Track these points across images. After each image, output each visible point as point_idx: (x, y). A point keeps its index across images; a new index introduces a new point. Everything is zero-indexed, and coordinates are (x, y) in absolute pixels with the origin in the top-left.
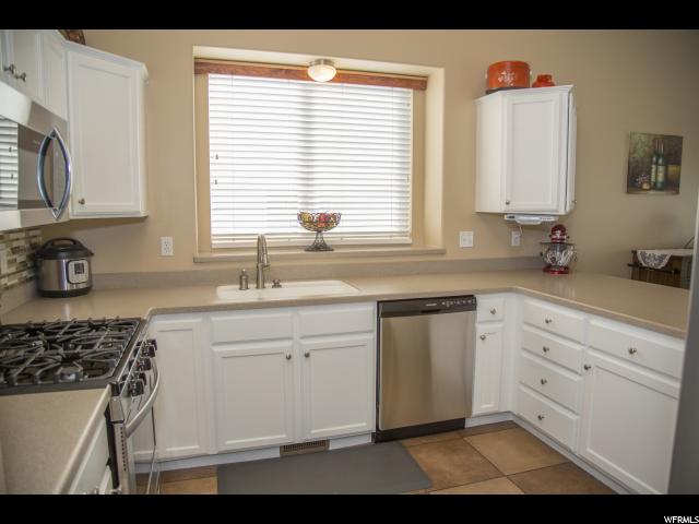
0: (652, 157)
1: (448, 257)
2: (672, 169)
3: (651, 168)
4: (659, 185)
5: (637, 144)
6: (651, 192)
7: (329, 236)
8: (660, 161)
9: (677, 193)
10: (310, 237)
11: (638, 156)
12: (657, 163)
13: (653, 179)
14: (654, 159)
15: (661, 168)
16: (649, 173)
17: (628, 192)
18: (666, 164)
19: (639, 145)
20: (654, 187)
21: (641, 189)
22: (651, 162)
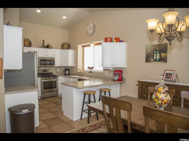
0: (154, 51)
1: (104, 75)
2: (163, 54)
3: (154, 55)
4: (158, 60)
5: (148, 48)
6: (154, 62)
7: (92, 70)
8: (158, 52)
9: (166, 62)
10: (89, 70)
11: (148, 52)
12: (156, 53)
13: (155, 58)
14: (155, 52)
15: (158, 55)
16: (153, 56)
17: (146, 62)
18: (160, 53)
19: (149, 48)
20: (156, 60)
21: (150, 61)
22: (154, 53)
